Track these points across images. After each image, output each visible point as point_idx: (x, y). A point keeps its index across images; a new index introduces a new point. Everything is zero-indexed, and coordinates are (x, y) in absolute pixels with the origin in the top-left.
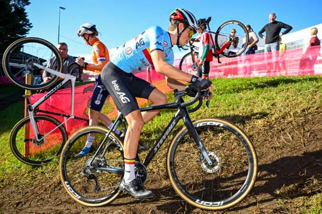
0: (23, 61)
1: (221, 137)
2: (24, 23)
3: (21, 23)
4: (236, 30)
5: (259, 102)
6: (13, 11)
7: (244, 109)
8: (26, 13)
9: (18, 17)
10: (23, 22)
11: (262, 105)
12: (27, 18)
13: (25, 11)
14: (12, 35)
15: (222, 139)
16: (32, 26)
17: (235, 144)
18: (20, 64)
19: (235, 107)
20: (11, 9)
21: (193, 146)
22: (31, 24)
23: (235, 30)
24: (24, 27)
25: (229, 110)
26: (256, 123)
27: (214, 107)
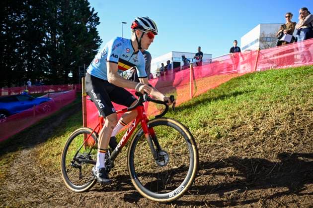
1: (262, 132)
2: (97, 40)
3: (94, 40)
8: (97, 32)
9: (92, 36)
12: (98, 35)
13: (97, 30)
14: (88, 51)
15: (264, 133)
16: (102, 42)
20: (87, 30)
21: (230, 141)
22: (101, 40)
24: (97, 43)
26: (308, 116)
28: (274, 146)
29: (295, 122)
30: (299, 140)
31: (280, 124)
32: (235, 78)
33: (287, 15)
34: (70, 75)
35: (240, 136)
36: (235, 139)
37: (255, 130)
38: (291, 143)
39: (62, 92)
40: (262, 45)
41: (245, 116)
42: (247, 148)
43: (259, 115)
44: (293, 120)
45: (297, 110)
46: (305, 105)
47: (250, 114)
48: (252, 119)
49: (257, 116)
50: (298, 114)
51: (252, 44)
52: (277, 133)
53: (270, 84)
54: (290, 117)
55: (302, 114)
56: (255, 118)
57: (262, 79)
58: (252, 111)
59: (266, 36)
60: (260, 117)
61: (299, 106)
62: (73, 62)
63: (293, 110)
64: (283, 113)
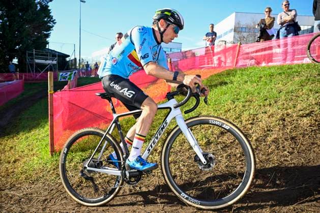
0: (49, 57)
1: (255, 138)
2: (49, 20)
3: (46, 20)
4: (272, 9)
5: (303, 96)
6: (38, 9)
7: (284, 104)
8: (50, 10)
9: (43, 15)
11: (308, 99)
12: (51, 14)
13: (49, 8)
14: (38, 33)
15: (256, 140)
16: (56, 23)
17: (273, 147)
18: (46, 60)
19: (273, 102)
20: (37, 7)
21: (221, 148)
22: (55, 20)
23: (270, 8)
24: (49, 24)
25: (264, 106)
26: (299, 122)
27: (246, 101)
28: (268, 155)
29: (288, 129)
30: (293, 149)
31: (272, 131)
32: (215, 75)
33: (267, 10)
34: (15, 61)
35: (231, 142)
36: (226, 146)
38: (286, 152)
39: (6, 83)
40: (237, 36)
41: (233, 120)
42: (240, 157)
43: (249, 120)
44: (284, 126)
45: (288, 115)
46: (295, 110)
47: (238, 118)
48: (241, 124)
49: (246, 121)
50: (289, 120)
51: (225, 34)
52: (269, 139)
53: (255, 84)
54: (281, 123)
55: (294, 120)
56: (244, 123)
57: (245, 78)
58: (240, 115)
59: (241, 26)
60: (250, 122)
61: (289, 111)
62: (19, 45)
63: (283, 115)
64: (274, 119)
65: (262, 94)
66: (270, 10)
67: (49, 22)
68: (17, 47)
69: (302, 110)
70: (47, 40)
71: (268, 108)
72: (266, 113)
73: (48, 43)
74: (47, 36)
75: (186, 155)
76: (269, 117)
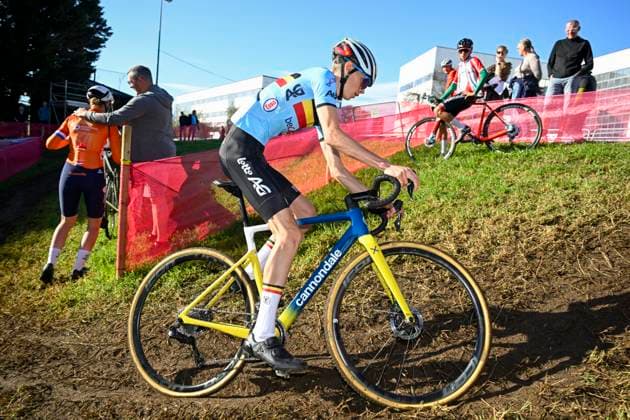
1: (472, 255)
2: (98, 26)
3: (92, 26)
5: (546, 193)
8: (101, 9)
9: (87, 16)
10: (95, 26)
12: (102, 17)
13: (100, 5)
14: (75, 50)
15: (474, 258)
16: (112, 34)
19: (500, 200)
22: (110, 28)
23: (504, 48)
24: (97, 35)
25: (486, 205)
26: (540, 233)
27: (458, 198)
28: (494, 281)
29: (522, 242)
31: (499, 244)
33: (500, 50)
34: (25, 100)
37: (459, 252)
38: (520, 277)
40: (438, 88)
42: (451, 283)
43: (463, 227)
44: (517, 237)
45: (523, 221)
46: (535, 213)
47: (447, 223)
48: (451, 232)
49: (459, 228)
50: (525, 229)
52: (495, 257)
53: (471, 171)
54: (513, 232)
55: (531, 230)
56: (456, 230)
60: (465, 230)
61: (525, 215)
62: (34, 71)
63: (516, 221)
64: (501, 226)
65: (482, 186)
66: (504, 51)
67: (99, 30)
68: (31, 73)
69: (543, 214)
70: (93, 64)
71: (492, 210)
72: (489, 216)
73: (94, 71)
74: (94, 57)
75: (363, 279)
76: (494, 223)
